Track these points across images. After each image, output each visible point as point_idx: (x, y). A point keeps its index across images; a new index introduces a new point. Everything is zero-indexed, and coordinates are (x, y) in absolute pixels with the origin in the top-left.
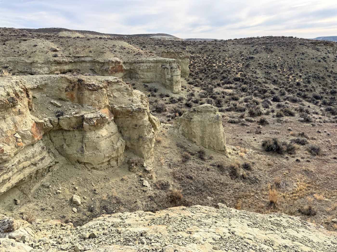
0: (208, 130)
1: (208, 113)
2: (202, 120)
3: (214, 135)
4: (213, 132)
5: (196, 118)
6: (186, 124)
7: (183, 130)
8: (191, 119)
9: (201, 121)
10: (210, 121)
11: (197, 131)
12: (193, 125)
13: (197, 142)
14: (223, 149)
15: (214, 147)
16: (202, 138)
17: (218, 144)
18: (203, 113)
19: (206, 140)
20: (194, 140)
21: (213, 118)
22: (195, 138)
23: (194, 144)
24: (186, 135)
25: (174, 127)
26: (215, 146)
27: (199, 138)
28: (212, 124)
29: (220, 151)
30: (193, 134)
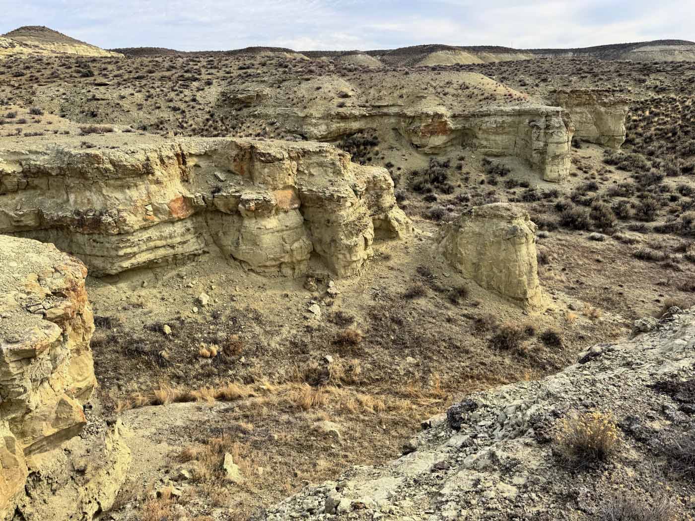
0: (491, 252)
1: (495, 220)
2: (483, 232)
3: (502, 265)
4: (501, 258)
5: (470, 226)
6: (453, 236)
7: (446, 247)
8: (460, 227)
9: (480, 234)
10: (496, 236)
11: (468, 252)
12: (461, 239)
13: (464, 271)
14: (521, 296)
15: (499, 288)
16: (476, 266)
17: (509, 284)
18: (487, 219)
19: (484, 271)
20: (459, 267)
21: (503, 229)
22: (461, 264)
23: (459, 275)
24: (448, 256)
25: (433, 239)
26: (502, 287)
27: (469, 265)
28: (499, 243)
29: (513, 298)
30: (459, 255)
